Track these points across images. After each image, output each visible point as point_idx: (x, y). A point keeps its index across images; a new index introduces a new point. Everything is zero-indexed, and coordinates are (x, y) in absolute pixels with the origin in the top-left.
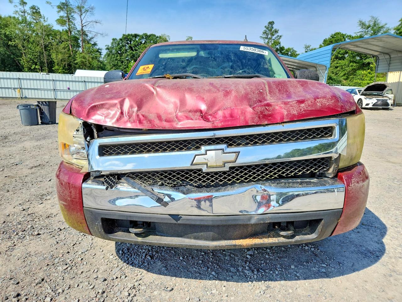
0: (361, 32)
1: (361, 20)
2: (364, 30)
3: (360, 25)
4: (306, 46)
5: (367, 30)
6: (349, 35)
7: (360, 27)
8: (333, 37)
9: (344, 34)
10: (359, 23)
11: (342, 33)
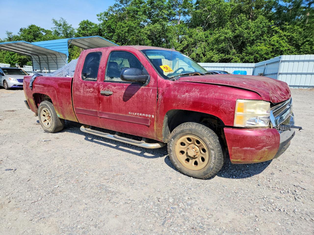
0: (55, 28)
1: (54, 19)
2: (57, 27)
3: (54, 22)
4: (8, 33)
5: (59, 27)
6: (42, 28)
7: (55, 24)
8: (31, 28)
9: (38, 27)
10: (53, 21)
11: (36, 26)
